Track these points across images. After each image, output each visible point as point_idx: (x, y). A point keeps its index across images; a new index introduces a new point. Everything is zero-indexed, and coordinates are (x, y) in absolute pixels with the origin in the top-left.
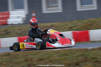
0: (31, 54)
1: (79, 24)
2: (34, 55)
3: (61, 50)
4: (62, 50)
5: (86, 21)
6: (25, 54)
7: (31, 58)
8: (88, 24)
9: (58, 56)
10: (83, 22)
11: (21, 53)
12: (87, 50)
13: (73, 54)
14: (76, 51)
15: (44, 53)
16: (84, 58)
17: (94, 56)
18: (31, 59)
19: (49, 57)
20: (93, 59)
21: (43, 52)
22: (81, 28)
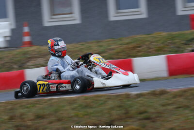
0: (21, 106)
1: (112, 47)
2: (27, 108)
3: (79, 97)
4: (82, 97)
5: (126, 41)
7: (22, 115)
8: (130, 46)
9: (73, 109)
10: (120, 42)
12: (128, 96)
13: (101, 104)
14: (108, 99)
15: (46, 104)
16: (124, 112)
17: (142, 109)
19: (56, 111)
20: (141, 113)
22: (118, 53)
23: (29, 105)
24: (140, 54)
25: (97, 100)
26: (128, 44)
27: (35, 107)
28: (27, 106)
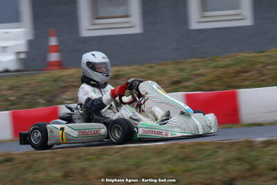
0: (79, 158)
1: (202, 71)
2: (88, 160)
4: (175, 144)
8: (230, 70)
9: (164, 162)
10: (214, 64)
12: (250, 145)
13: (209, 155)
14: (219, 148)
16: (247, 167)
18: (81, 172)
19: (138, 166)
21: (117, 152)
23: (91, 157)
24: (247, 83)
25: (199, 150)
26: (226, 66)
27: (102, 159)
28: (87, 157)
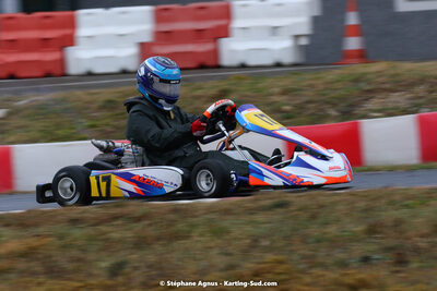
0: (392, 203)
2: (407, 206)
6: (362, 204)
11: (337, 198)
18: (396, 226)
27: (428, 206)
